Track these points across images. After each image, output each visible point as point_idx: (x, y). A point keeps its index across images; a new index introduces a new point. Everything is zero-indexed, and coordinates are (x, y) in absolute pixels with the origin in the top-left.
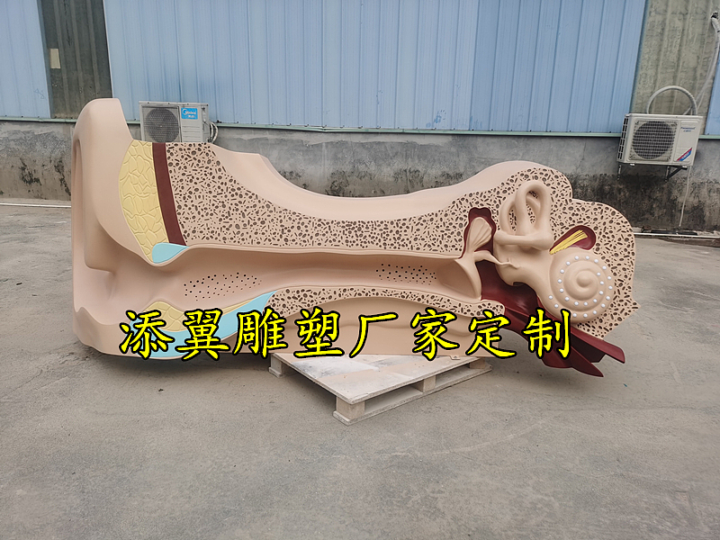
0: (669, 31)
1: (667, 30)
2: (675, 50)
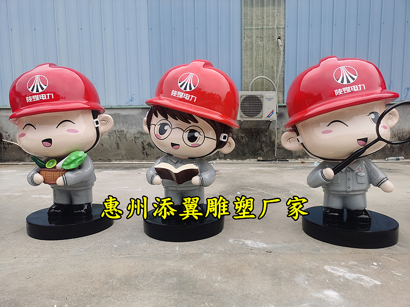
0: (256, 47)
1: (254, 46)
2: (261, 57)
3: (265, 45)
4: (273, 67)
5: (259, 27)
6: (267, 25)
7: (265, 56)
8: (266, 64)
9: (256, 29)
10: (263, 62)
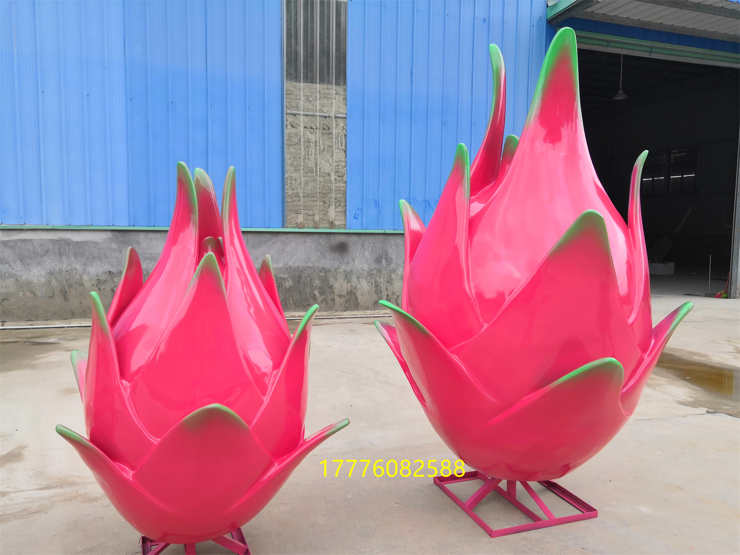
3: (318, 140)
4: (329, 175)
5: (308, 113)
6: (321, 111)
7: (318, 156)
8: (320, 168)
9: (303, 115)
10: (316, 166)
